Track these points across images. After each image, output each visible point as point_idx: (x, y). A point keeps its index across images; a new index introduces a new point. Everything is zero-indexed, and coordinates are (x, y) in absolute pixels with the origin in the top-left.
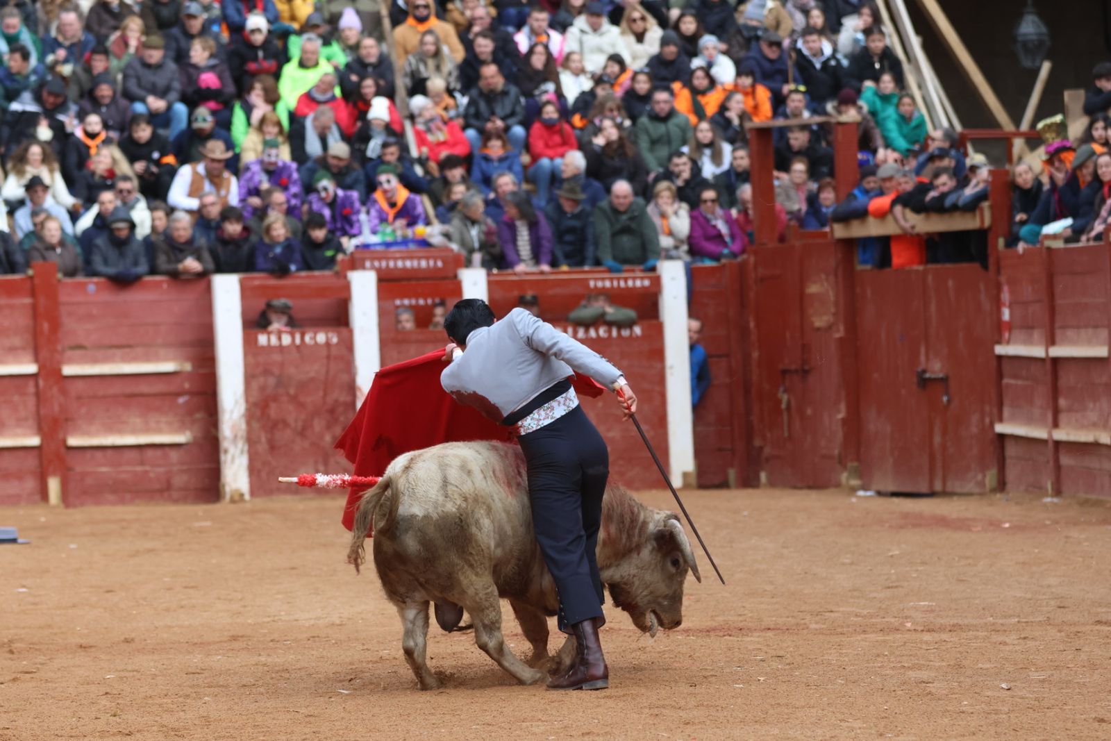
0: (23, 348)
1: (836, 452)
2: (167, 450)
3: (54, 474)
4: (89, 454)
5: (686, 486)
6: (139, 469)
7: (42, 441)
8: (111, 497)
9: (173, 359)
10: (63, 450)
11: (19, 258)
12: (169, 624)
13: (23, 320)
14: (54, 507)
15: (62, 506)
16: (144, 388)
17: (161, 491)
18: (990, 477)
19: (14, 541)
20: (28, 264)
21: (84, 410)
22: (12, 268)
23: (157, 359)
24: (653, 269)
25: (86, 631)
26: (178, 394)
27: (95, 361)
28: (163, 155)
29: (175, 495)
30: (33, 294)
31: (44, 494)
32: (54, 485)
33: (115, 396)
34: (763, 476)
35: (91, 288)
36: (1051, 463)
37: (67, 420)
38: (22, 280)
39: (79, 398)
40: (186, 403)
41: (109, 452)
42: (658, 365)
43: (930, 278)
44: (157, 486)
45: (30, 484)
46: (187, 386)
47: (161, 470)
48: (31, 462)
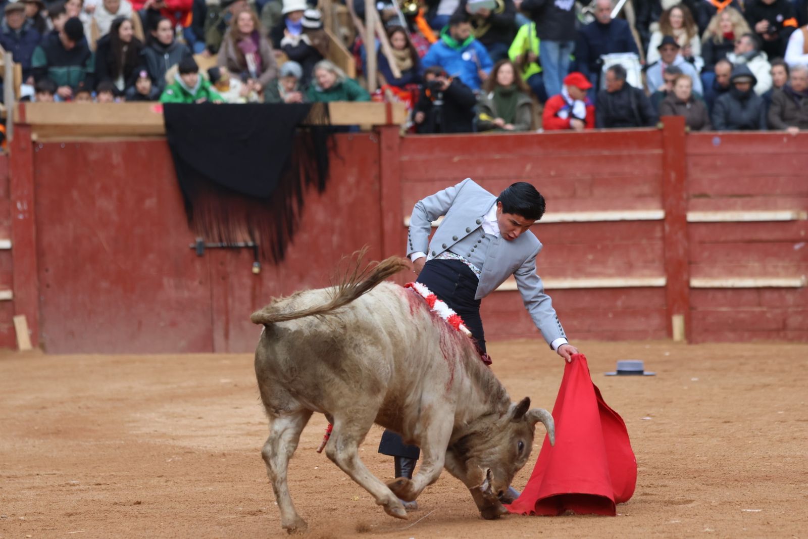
0: (651, 196)
2: (783, 292)
3: (678, 312)
4: (710, 294)
6: (757, 309)
7: (668, 281)
8: (731, 335)
9: (790, 208)
10: (686, 290)
11: (651, 112)
12: (782, 454)
13: (652, 169)
14: (678, 343)
15: (685, 342)
16: (763, 235)
17: (778, 331)
19: (640, 373)
20: (658, 119)
21: (706, 254)
22: (645, 121)
23: (775, 208)
25: (705, 458)
26: (795, 241)
27: (717, 208)
28: (786, 17)
29: (790, 334)
30: (663, 145)
31: (670, 332)
32: (678, 322)
33: (735, 242)
35: (717, 141)
37: (690, 263)
38: (653, 132)
39: (702, 243)
40: (801, 249)
41: (730, 293)
44: (774, 326)
45: (656, 321)
46: (803, 233)
47: (778, 311)
48: (658, 301)
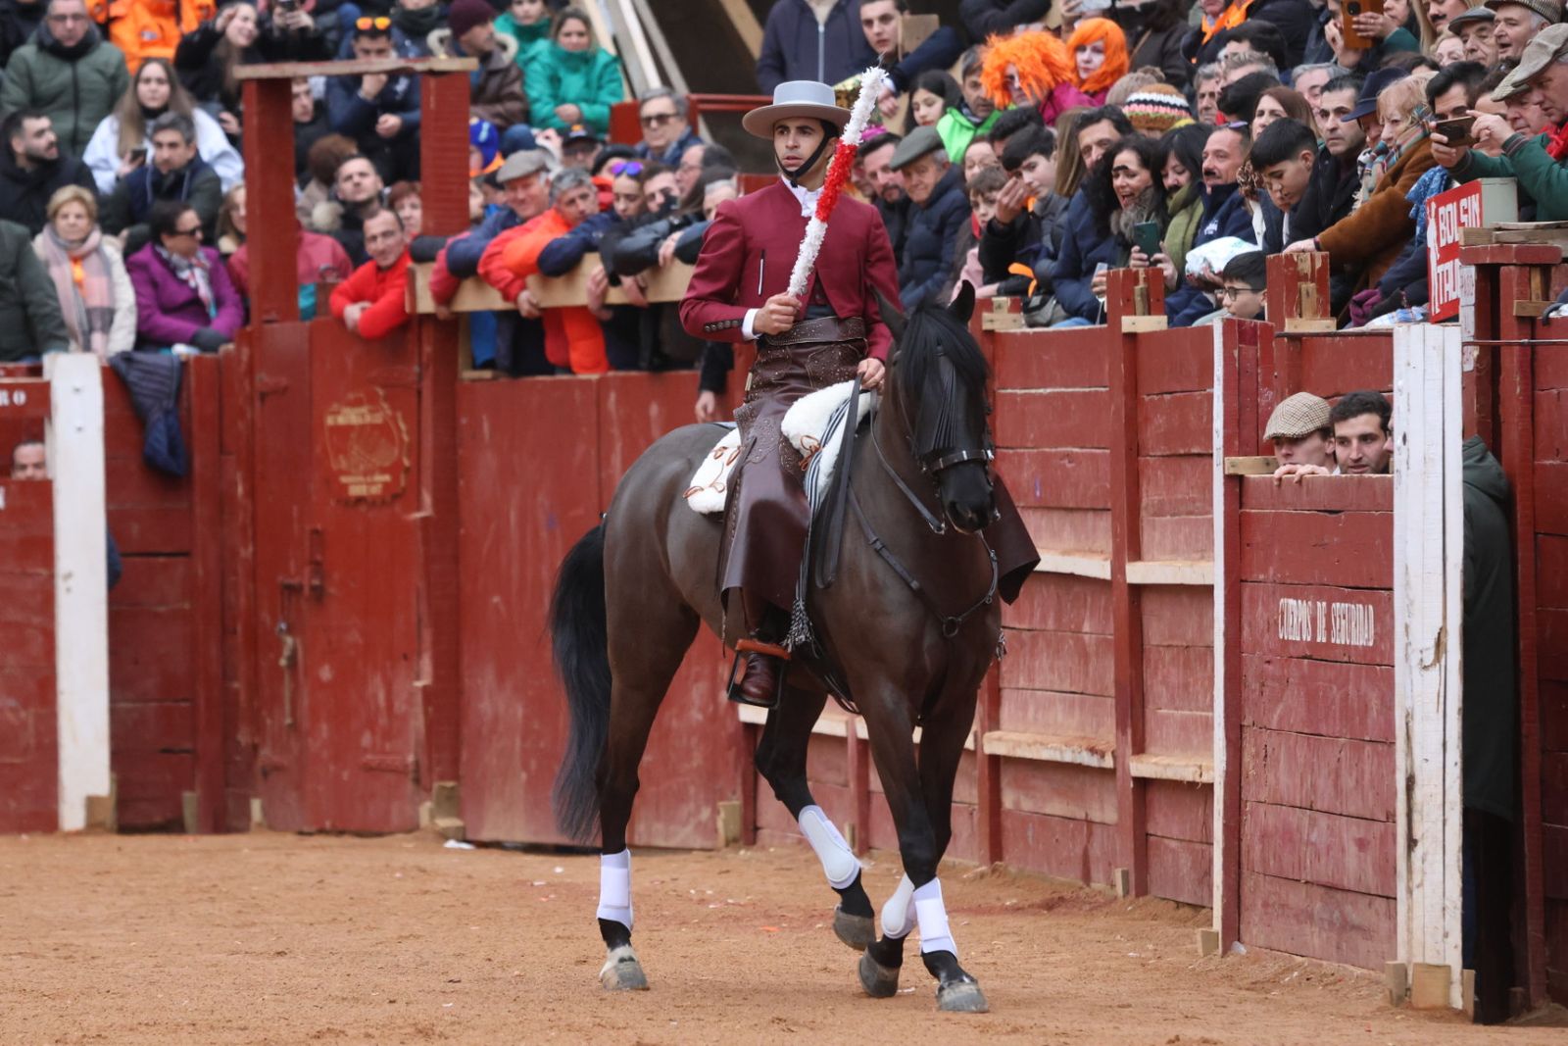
1: (411, 758)
5: (93, 827)
18: (727, 815)
24: (37, 371)
34: (256, 806)
36: (852, 785)
42: (43, 572)
43: (613, 397)
